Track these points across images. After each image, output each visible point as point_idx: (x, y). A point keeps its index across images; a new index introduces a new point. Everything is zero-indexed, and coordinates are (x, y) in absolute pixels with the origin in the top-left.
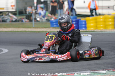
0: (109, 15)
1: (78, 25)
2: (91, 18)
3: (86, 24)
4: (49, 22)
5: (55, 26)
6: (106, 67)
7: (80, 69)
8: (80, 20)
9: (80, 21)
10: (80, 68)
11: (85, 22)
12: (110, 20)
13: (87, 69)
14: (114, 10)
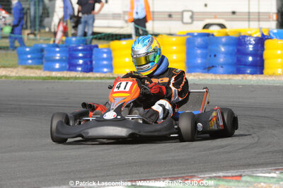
0: (171, 35)
1: (91, 62)
2: (124, 42)
3: (110, 59)
4: (15, 52)
5: (30, 61)
6: (164, 173)
7: (97, 177)
8: (97, 46)
9: (95, 49)
10: (98, 174)
11: (109, 52)
12: (174, 48)
13: (116, 175)
14: (183, 23)
